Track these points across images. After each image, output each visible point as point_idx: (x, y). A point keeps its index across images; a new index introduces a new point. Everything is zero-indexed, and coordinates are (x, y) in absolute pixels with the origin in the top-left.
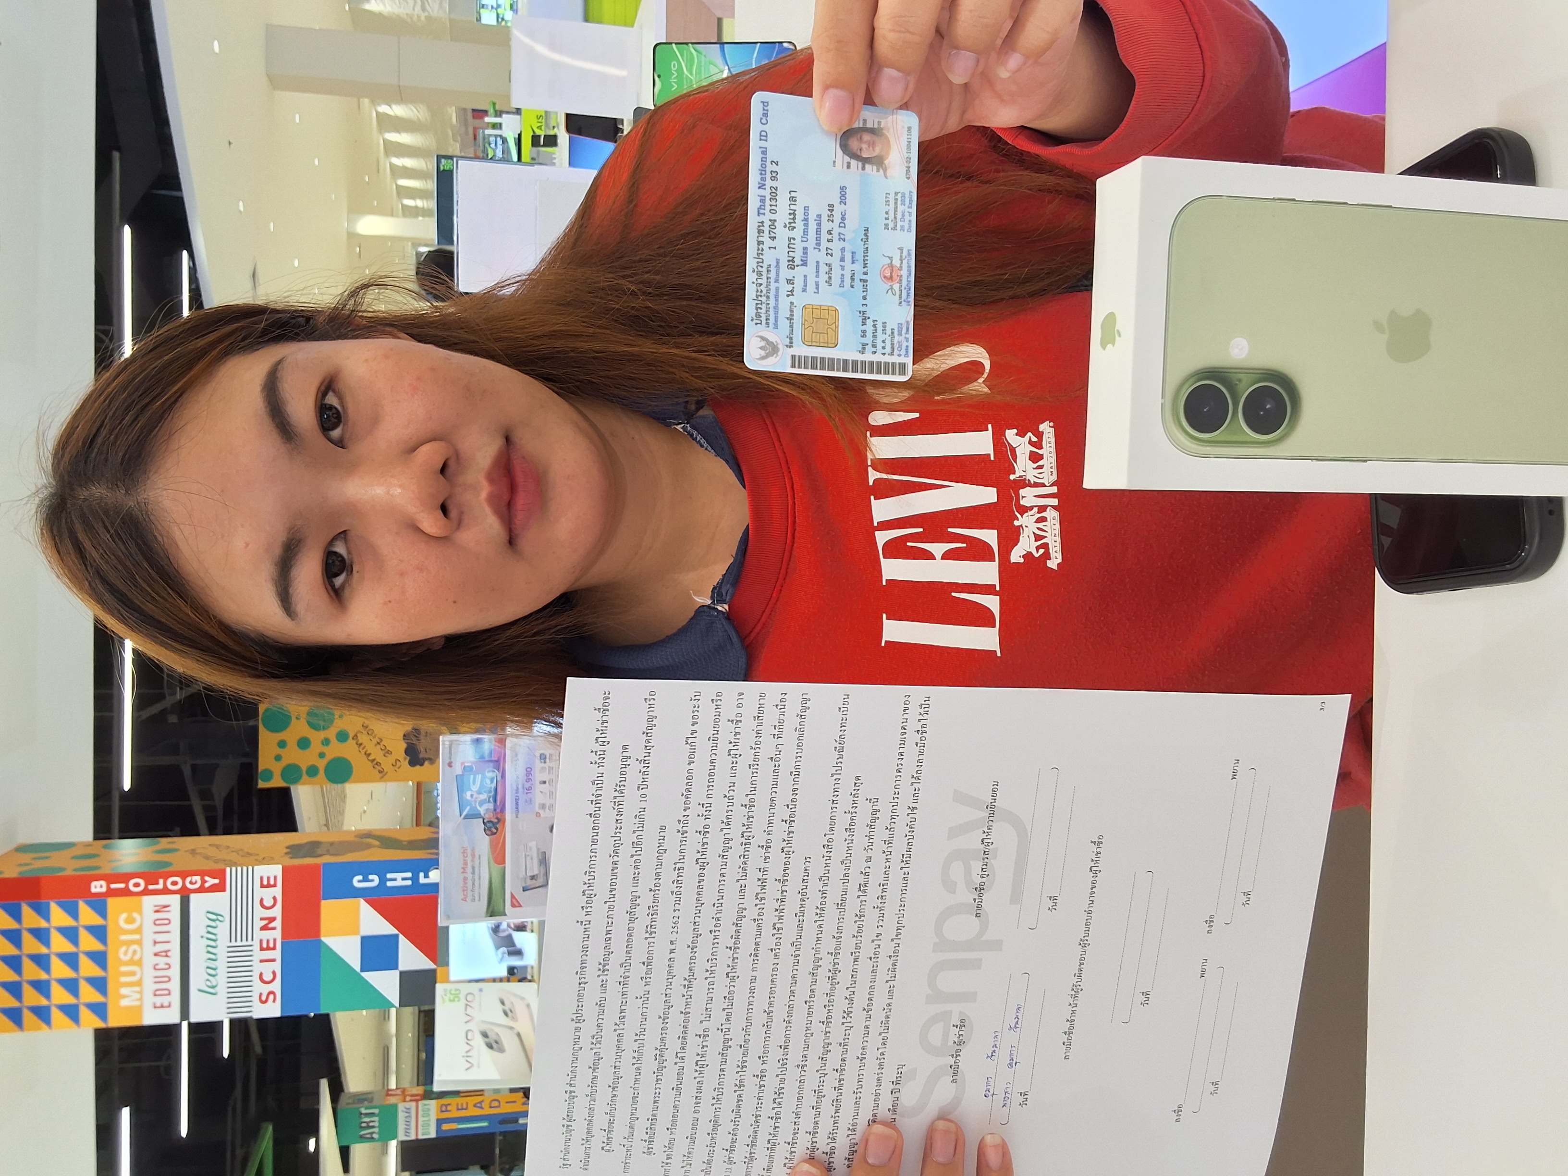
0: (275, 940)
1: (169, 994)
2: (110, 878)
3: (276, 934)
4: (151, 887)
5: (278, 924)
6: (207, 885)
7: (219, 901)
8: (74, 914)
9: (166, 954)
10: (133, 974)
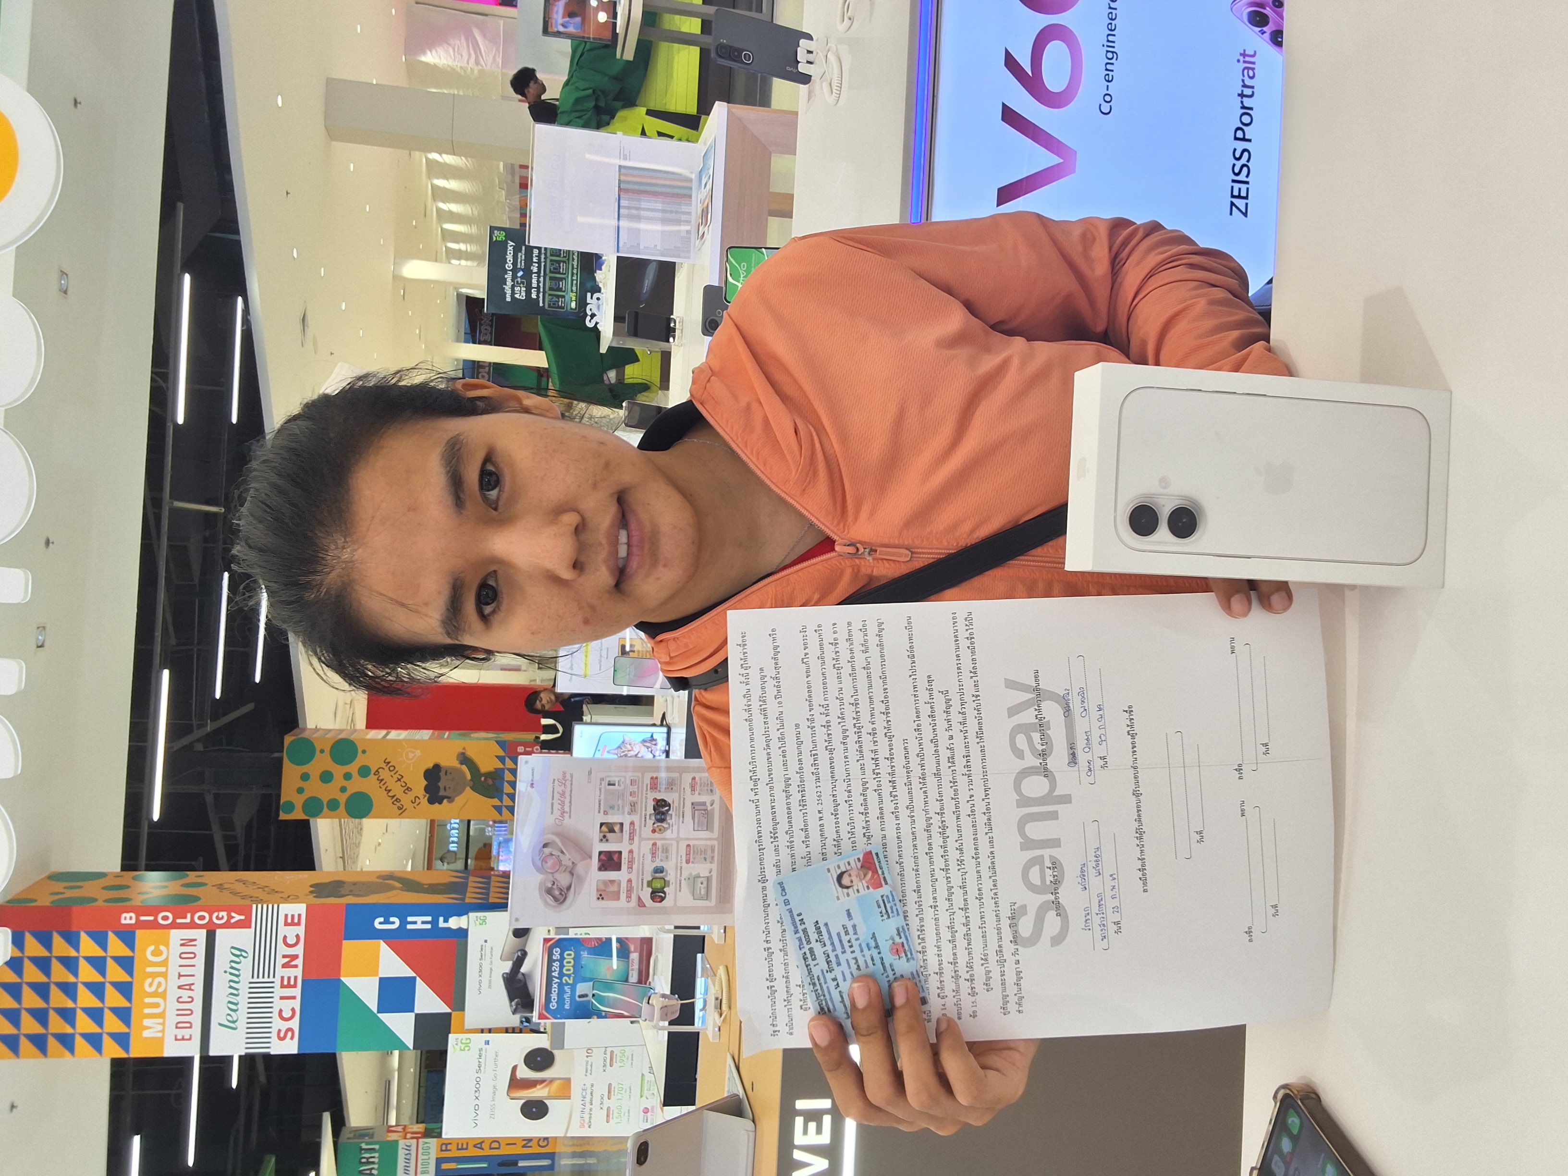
0: (296, 978)
1: (190, 1027)
2: (140, 911)
3: (298, 972)
4: (179, 921)
5: (299, 962)
6: (233, 921)
7: (243, 938)
8: (103, 945)
9: (190, 987)
10: (157, 1005)
